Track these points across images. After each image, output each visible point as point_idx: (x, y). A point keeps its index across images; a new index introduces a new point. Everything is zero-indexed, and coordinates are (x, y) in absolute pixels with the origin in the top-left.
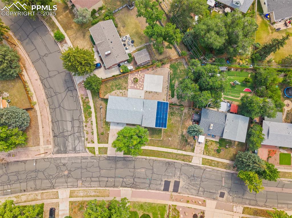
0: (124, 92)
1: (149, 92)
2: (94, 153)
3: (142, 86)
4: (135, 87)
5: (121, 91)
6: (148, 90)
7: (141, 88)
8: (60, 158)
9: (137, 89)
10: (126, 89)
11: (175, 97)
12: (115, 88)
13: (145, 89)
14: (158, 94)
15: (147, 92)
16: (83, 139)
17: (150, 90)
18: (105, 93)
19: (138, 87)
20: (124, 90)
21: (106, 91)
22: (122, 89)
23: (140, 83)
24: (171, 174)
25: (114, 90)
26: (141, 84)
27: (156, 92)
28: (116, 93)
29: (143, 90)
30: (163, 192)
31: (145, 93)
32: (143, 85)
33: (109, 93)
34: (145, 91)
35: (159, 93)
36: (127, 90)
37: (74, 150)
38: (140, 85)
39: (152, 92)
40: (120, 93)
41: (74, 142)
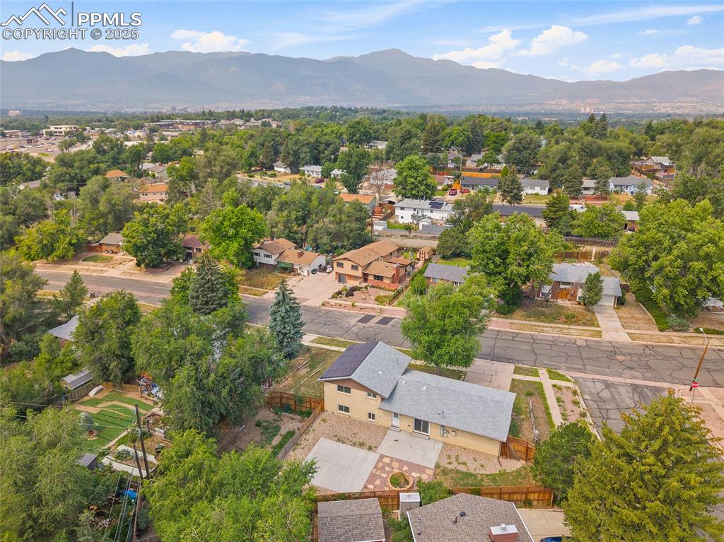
0: (450, 463)
1: (362, 445)
2: (549, 372)
3: (380, 465)
4: (405, 468)
5: (462, 468)
6: (363, 452)
7: (386, 460)
8: (645, 379)
9: (402, 463)
10: (441, 468)
11: (283, 431)
12: (482, 480)
13: (373, 457)
14: (336, 436)
15: (370, 448)
16: (587, 397)
17: (356, 449)
18: (523, 474)
19: (396, 465)
20: (451, 467)
21: (519, 480)
22: (458, 472)
23: (384, 475)
24: (371, 329)
25: (487, 475)
26: (384, 471)
27: (339, 440)
28: (482, 466)
29: (382, 456)
30: (395, 316)
31: (376, 447)
32: (376, 467)
33: (507, 471)
34: (375, 451)
35: (331, 438)
36: (437, 466)
37: (608, 385)
38: (387, 469)
39: (354, 445)
40: (465, 464)
41: (612, 395)
